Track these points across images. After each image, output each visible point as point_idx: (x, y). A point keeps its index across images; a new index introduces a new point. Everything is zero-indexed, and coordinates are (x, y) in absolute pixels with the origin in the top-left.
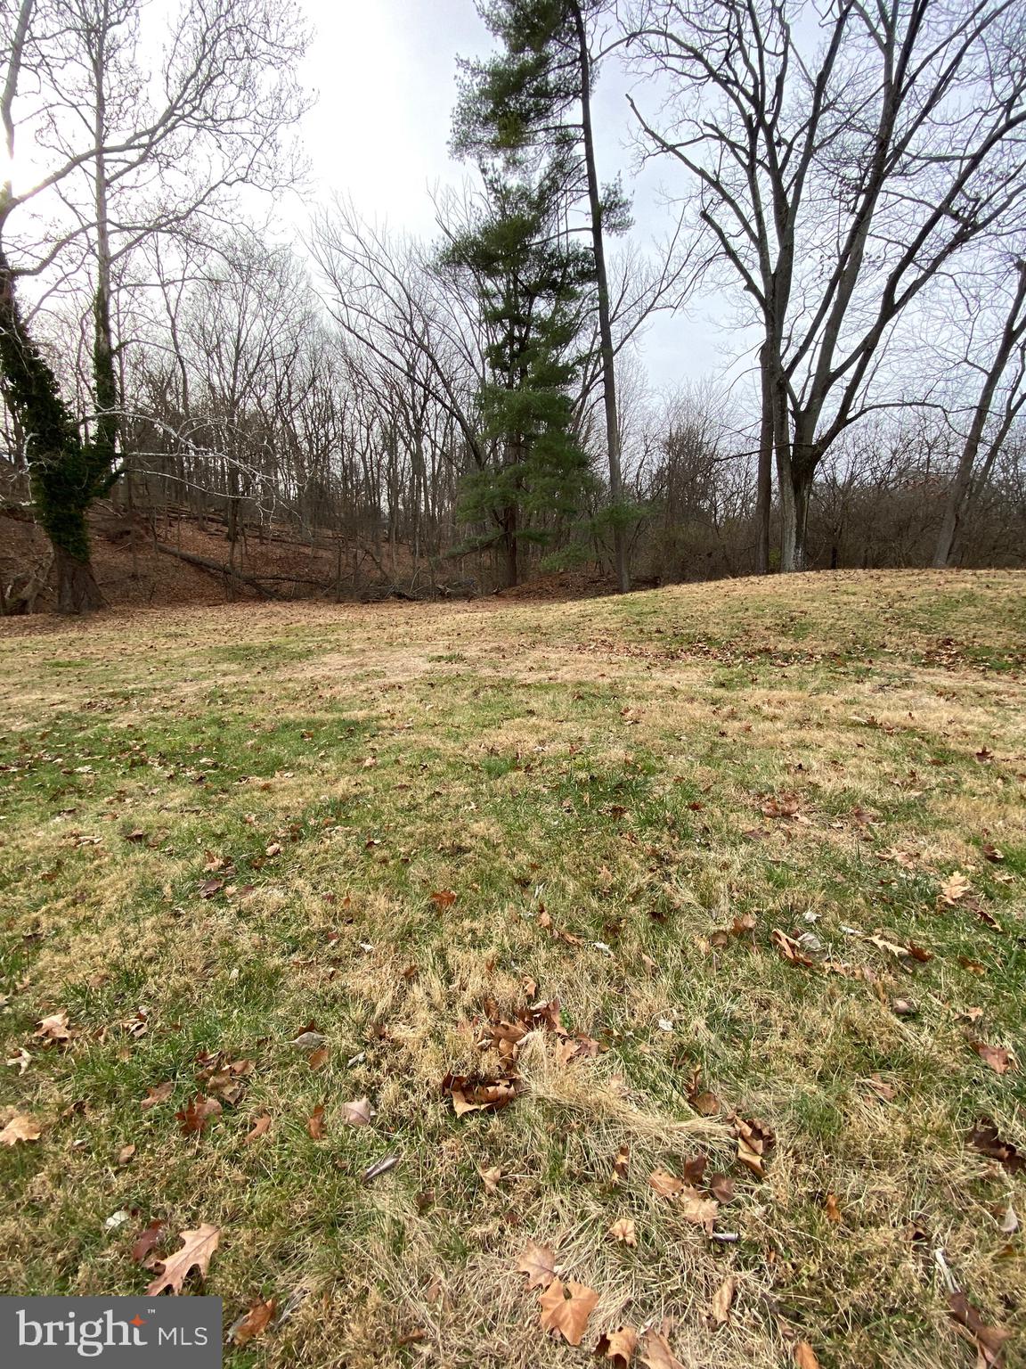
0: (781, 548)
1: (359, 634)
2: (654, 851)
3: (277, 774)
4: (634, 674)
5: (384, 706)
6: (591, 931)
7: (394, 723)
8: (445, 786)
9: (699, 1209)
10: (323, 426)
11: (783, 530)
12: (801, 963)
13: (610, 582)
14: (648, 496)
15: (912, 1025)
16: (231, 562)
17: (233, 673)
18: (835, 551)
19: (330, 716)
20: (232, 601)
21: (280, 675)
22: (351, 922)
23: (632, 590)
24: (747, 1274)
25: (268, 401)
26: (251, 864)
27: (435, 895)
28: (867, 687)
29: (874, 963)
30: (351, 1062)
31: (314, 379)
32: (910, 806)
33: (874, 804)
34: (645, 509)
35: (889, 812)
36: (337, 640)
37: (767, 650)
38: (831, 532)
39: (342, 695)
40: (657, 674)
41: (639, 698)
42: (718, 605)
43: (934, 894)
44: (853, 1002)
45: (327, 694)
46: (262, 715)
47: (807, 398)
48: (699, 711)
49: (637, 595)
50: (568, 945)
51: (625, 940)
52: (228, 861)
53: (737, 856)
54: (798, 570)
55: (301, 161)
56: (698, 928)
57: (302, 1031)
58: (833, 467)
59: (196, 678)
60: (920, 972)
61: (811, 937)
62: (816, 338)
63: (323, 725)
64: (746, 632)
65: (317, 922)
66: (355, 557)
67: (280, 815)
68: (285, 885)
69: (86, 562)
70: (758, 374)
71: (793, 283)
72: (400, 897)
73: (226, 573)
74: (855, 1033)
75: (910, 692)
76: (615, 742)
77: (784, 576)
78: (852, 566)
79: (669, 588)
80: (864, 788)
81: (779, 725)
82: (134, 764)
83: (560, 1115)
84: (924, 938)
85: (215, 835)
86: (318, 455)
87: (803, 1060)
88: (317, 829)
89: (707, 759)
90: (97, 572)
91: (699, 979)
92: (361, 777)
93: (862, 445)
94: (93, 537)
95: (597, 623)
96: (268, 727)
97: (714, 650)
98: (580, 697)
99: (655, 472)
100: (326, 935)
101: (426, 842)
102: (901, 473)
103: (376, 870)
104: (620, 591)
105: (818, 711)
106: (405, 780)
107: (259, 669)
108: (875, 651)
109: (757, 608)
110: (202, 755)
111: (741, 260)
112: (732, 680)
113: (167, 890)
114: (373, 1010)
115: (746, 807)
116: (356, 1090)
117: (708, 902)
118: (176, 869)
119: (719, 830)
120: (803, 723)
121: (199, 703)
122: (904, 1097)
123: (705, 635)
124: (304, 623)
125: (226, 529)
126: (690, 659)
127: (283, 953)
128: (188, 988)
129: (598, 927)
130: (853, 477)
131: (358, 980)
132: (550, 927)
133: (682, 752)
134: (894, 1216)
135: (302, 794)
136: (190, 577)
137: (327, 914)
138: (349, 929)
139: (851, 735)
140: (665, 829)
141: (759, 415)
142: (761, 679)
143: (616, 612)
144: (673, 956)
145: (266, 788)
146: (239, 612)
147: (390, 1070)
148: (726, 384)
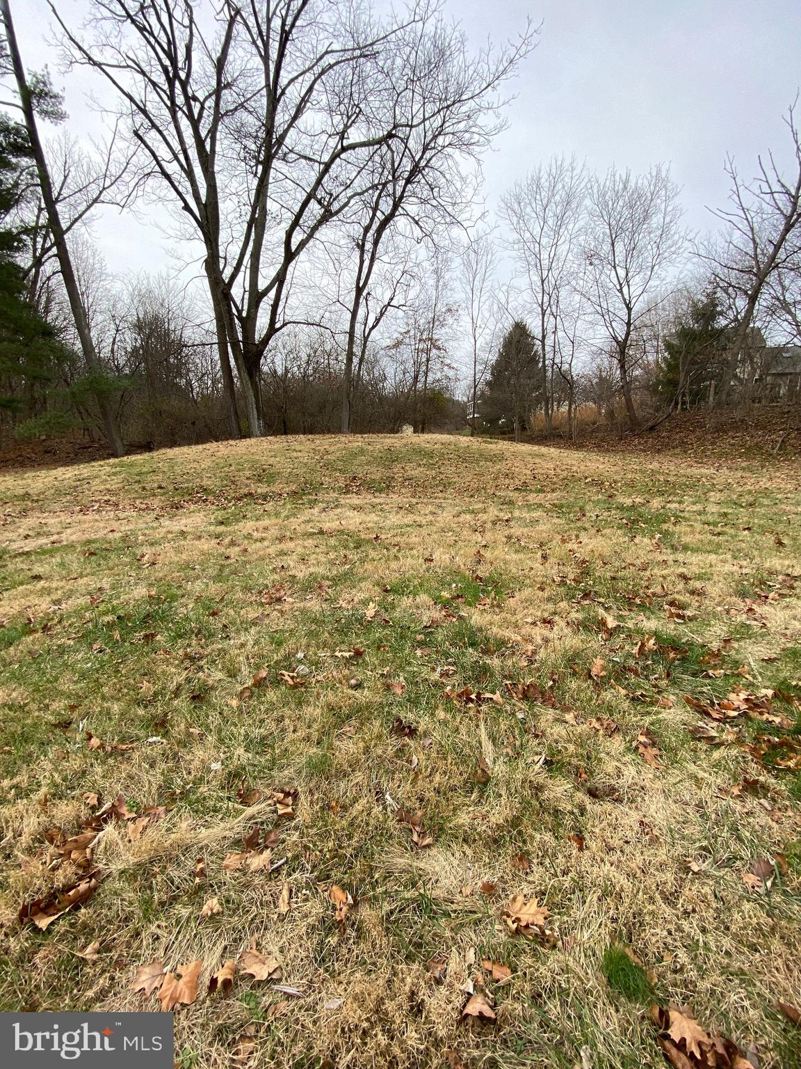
0: (248, 419)
2: (186, 654)
4: (144, 526)
6: (142, 733)
9: (258, 861)
11: (246, 407)
12: (300, 685)
13: (102, 447)
14: (127, 371)
15: (360, 691)
18: (284, 422)
23: (128, 453)
24: (296, 875)
28: (316, 511)
29: (337, 666)
32: (345, 574)
33: (327, 578)
34: (125, 382)
35: (336, 581)
37: (251, 494)
38: (280, 409)
40: (166, 522)
41: (152, 544)
42: (207, 463)
43: (362, 618)
44: (330, 693)
47: (246, 307)
48: (206, 545)
49: (133, 458)
50: (122, 754)
51: (172, 726)
53: (249, 637)
54: (263, 435)
56: (228, 694)
58: (273, 362)
60: (361, 661)
61: (303, 667)
62: (245, 262)
64: (233, 482)
70: (206, 282)
71: (221, 216)
74: (333, 709)
75: (339, 510)
76: (136, 584)
77: (253, 440)
78: (297, 432)
79: (163, 451)
80: (321, 570)
81: (266, 543)
83: (141, 873)
84: (360, 642)
87: (307, 739)
89: (218, 578)
91: (236, 725)
93: (289, 348)
95: (96, 485)
97: (211, 498)
98: (92, 554)
99: (129, 350)
102: (315, 370)
104: (115, 455)
105: (289, 530)
108: (317, 487)
109: (238, 464)
111: (176, 184)
112: (228, 518)
115: (251, 603)
117: (233, 673)
119: (233, 623)
120: (281, 539)
122: (359, 730)
123: (201, 487)
126: (192, 507)
129: (147, 728)
130: (287, 370)
132: (102, 746)
133: (198, 578)
134: (365, 791)
139: (310, 541)
140: (193, 636)
141: (213, 314)
142: (249, 515)
143: (115, 474)
144: (214, 719)
148: (181, 284)
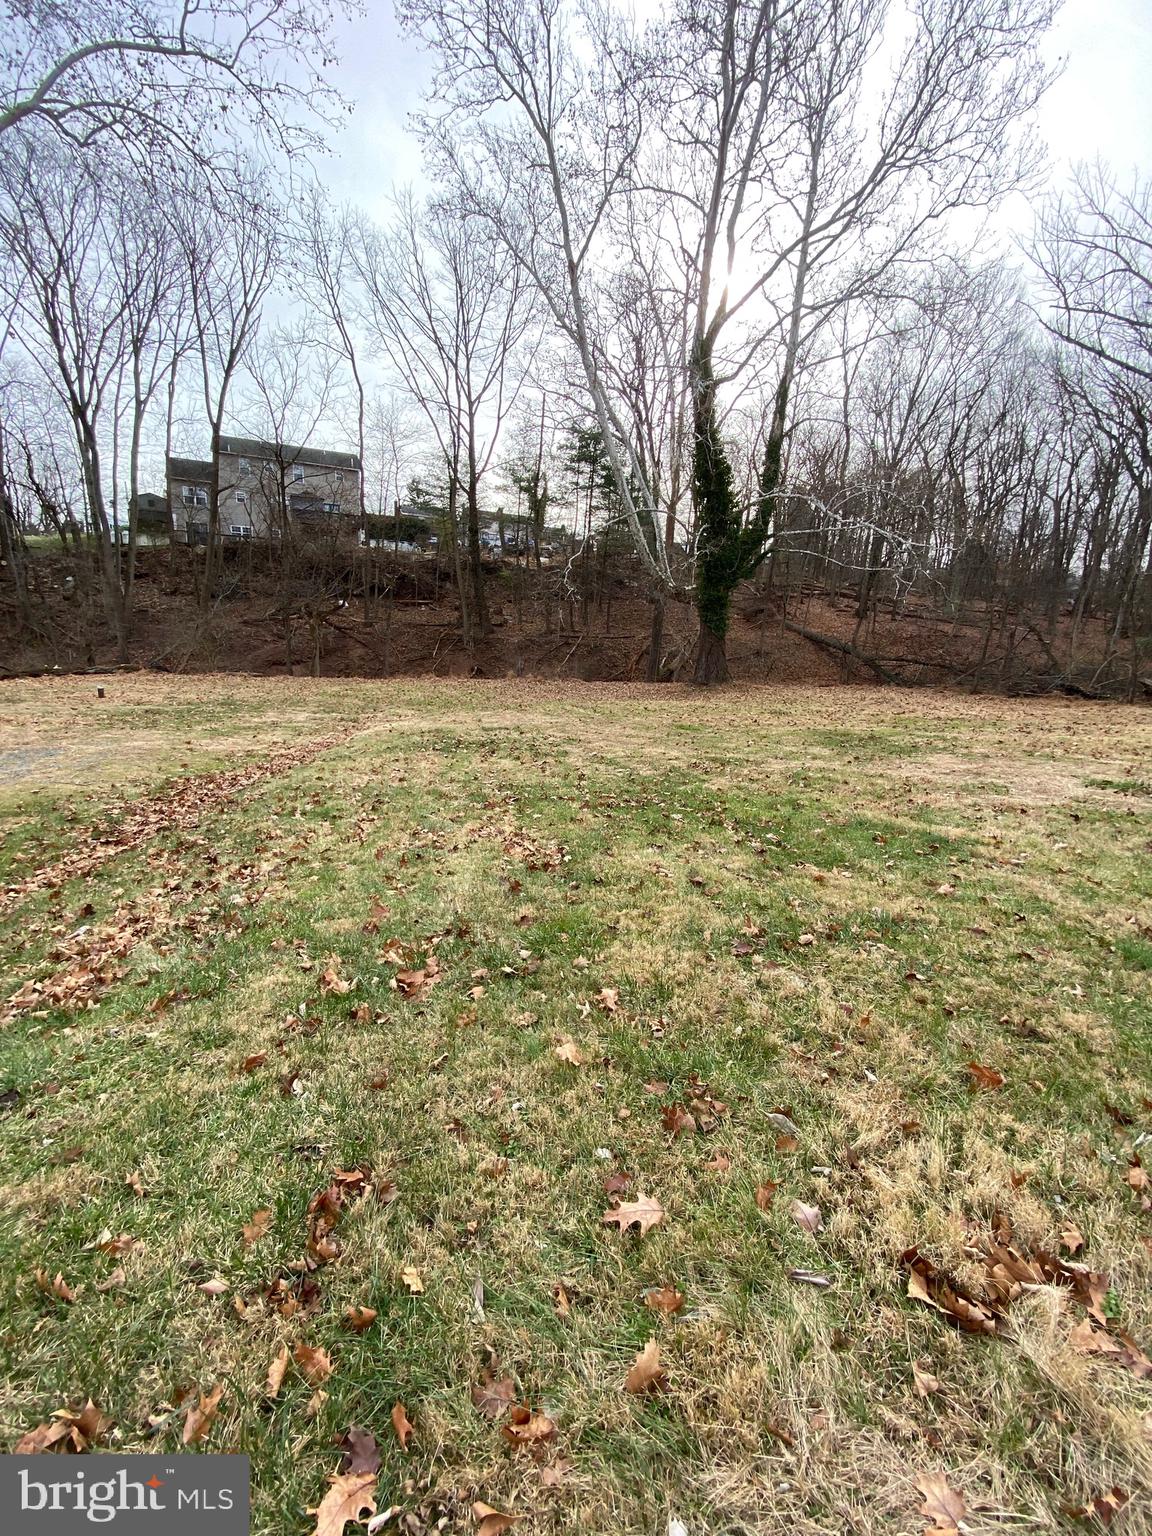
1: (990, 734)
3: (835, 870)
5: (990, 830)
7: (998, 853)
8: (1042, 951)
10: (1004, 472)
16: (854, 641)
17: (822, 758)
19: (914, 825)
20: (846, 682)
21: (870, 769)
22: (861, 1043)
25: (937, 452)
26: (780, 943)
27: (973, 1066)
30: (815, 1168)
31: (1003, 415)
36: (955, 739)
39: (939, 805)
45: (920, 799)
46: (838, 806)
52: (762, 933)
55: (1033, 151)
57: (778, 1111)
59: (786, 757)
63: (902, 831)
65: (826, 1026)
66: (1012, 636)
67: (824, 910)
68: (808, 977)
69: (722, 638)
72: (928, 1048)
73: (846, 652)
82: (713, 823)
85: (758, 905)
86: (989, 510)
88: (856, 937)
90: (729, 647)
92: (927, 902)
94: (733, 615)
96: (841, 819)
100: (832, 1043)
101: (987, 1006)
103: (907, 1006)
106: (985, 924)
107: (851, 758)
110: (769, 830)
113: (707, 934)
114: (854, 1139)
116: (811, 1196)
118: (718, 920)
121: (782, 781)
124: (920, 714)
125: (857, 605)
127: (786, 1037)
128: (700, 1021)
131: (849, 1100)
135: (854, 897)
136: (809, 654)
137: (839, 1024)
138: (857, 1049)
145: (819, 879)
146: (847, 695)
147: (851, 1202)
